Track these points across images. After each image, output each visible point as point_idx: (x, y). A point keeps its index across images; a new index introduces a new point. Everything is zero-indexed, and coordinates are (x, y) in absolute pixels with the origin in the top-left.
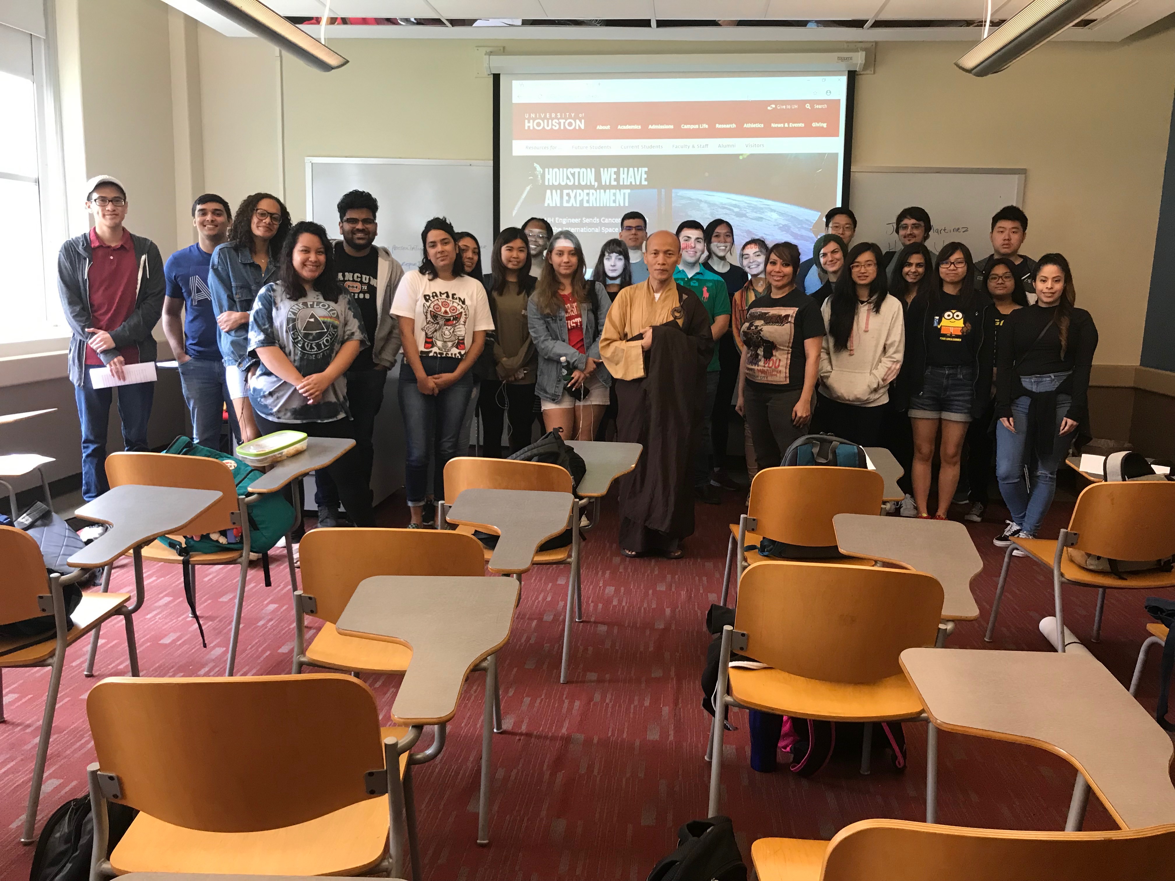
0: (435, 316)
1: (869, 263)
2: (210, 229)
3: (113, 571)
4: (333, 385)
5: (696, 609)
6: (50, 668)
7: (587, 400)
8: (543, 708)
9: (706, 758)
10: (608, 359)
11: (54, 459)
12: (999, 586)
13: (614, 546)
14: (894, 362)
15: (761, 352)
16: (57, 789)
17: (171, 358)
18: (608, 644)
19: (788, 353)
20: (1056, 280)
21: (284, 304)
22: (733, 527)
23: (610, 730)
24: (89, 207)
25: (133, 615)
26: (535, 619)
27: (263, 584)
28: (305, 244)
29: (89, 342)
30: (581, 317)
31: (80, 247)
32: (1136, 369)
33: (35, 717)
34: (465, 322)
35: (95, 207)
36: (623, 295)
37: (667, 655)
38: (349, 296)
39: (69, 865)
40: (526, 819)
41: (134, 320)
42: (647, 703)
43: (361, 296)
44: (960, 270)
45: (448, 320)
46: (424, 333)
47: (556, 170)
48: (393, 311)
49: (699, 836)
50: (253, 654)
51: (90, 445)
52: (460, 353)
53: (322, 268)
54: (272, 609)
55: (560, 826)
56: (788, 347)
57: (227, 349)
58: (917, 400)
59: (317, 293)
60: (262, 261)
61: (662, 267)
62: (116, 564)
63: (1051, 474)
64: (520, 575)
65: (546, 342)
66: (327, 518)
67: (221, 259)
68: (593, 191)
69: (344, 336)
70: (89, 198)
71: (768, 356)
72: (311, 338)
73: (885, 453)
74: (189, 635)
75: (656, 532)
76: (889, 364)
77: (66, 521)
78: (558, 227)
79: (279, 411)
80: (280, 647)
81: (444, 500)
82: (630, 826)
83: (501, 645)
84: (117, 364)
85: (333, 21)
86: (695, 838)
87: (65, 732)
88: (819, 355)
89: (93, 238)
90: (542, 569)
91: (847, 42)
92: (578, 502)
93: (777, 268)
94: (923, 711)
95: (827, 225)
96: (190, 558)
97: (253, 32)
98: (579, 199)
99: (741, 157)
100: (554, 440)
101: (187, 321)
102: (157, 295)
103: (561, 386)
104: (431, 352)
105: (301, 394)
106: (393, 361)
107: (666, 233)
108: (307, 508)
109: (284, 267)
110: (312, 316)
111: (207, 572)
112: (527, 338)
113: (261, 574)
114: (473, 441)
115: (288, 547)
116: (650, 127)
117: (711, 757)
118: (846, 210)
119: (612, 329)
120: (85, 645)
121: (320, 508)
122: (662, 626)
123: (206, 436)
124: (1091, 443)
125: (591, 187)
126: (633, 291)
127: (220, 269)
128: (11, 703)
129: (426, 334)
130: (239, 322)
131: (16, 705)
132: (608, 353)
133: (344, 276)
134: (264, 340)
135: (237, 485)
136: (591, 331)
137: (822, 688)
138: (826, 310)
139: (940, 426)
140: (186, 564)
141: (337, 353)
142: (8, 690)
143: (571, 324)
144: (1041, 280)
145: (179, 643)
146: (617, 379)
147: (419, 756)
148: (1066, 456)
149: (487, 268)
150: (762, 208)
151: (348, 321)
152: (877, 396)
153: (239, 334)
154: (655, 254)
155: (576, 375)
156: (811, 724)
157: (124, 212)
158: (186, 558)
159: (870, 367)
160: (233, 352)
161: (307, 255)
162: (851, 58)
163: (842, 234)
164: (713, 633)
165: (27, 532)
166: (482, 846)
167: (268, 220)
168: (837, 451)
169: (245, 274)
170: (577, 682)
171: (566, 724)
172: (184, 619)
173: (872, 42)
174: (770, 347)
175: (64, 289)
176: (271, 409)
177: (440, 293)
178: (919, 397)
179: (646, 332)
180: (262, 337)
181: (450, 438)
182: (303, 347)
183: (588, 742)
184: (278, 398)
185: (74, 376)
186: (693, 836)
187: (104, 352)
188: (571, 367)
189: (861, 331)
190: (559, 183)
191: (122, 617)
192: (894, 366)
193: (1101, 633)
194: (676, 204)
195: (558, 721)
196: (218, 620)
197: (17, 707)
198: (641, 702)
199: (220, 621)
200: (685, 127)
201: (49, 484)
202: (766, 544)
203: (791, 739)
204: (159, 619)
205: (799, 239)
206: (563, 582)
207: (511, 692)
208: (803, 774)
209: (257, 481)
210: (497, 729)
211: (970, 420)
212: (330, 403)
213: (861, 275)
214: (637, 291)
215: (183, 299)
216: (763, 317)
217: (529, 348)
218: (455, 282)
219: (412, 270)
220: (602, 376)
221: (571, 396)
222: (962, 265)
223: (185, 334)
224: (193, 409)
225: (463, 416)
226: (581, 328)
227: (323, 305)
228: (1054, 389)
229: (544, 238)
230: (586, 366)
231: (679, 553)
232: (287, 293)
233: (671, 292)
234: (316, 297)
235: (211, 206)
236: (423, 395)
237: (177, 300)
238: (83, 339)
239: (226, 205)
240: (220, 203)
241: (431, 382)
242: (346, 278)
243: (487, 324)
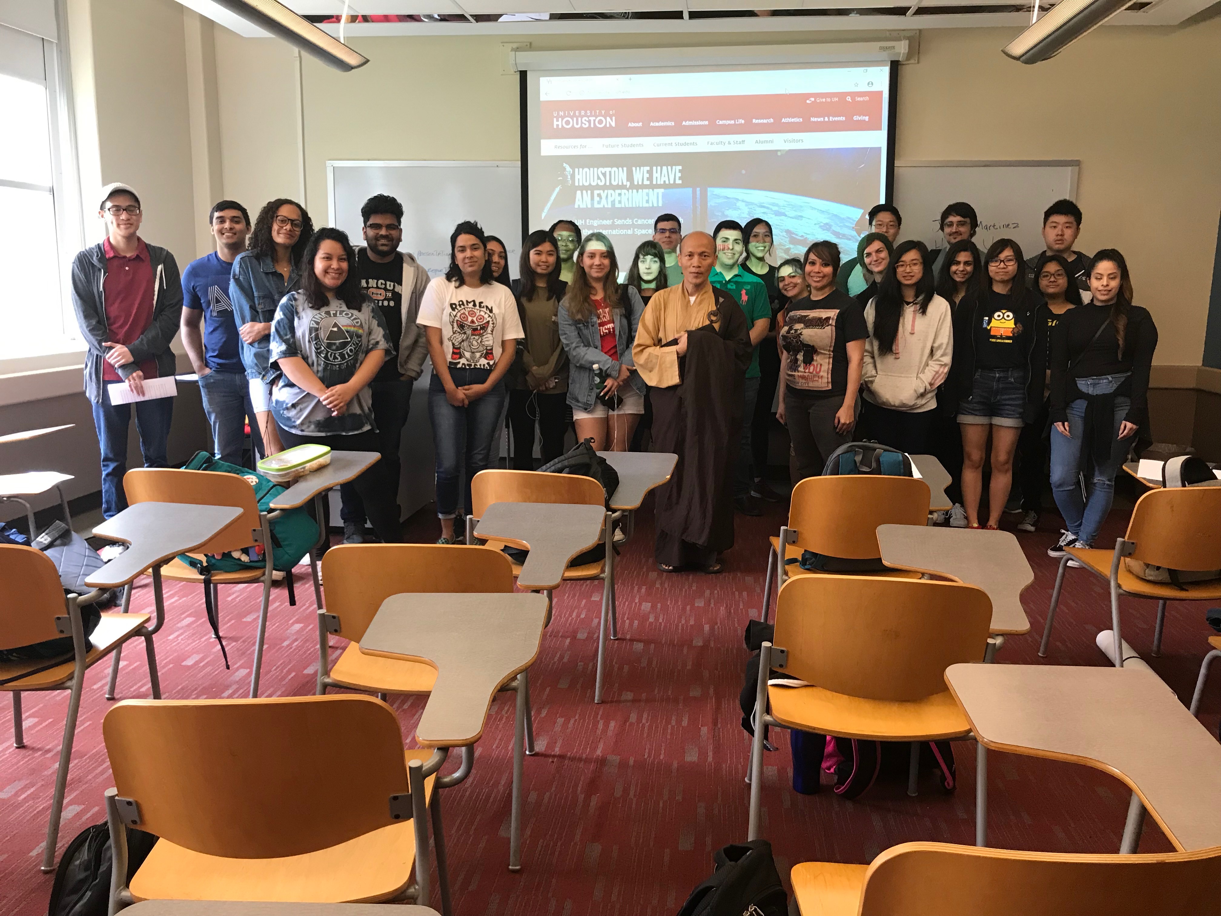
0: (461, 326)
1: (915, 262)
2: (228, 237)
3: (133, 592)
4: (357, 396)
5: (736, 625)
6: (69, 691)
7: (620, 410)
8: (577, 729)
9: (747, 780)
10: (641, 365)
11: (73, 477)
12: (1053, 599)
13: (651, 560)
14: (942, 365)
15: (800, 357)
16: (78, 815)
17: (192, 371)
18: (644, 663)
19: (829, 358)
20: (1111, 277)
21: (306, 313)
22: (773, 539)
23: (647, 751)
24: (102, 216)
25: (153, 636)
26: (568, 637)
27: (288, 604)
28: (329, 252)
29: (107, 357)
30: (614, 323)
31: (95, 258)
32: (1199, 370)
33: (56, 742)
34: (492, 331)
35: (109, 216)
36: (657, 298)
37: (706, 674)
38: (372, 305)
39: (89, 894)
40: (559, 844)
41: (151, 333)
42: (685, 723)
43: (386, 303)
44: (1010, 268)
45: (475, 330)
46: (451, 343)
47: (586, 169)
48: (420, 320)
49: (736, 861)
50: (278, 676)
51: (109, 463)
52: (488, 364)
53: (344, 276)
54: (298, 629)
55: (595, 850)
56: (829, 351)
57: (250, 360)
58: (966, 405)
59: (340, 302)
60: (284, 269)
61: (697, 270)
62: (137, 582)
63: (1109, 480)
64: (551, 591)
65: (577, 349)
66: (353, 534)
67: (243, 268)
68: (625, 191)
69: (368, 345)
70: (102, 207)
71: (808, 361)
72: (334, 347)
73: (932, 460)
74: (212, 656)
75: (694, 544)
76: (937, 368)
77: (86, 540)
78: (589, 230)
79: (302, 424)
80: (305, 668)
81: (472, 514)
82: (667, 851)
83: (530, 664)
84: (136, 378)
85: (353, 19)
86: (733, 863)
87: (86, 757)
88: (862, 359)
89: (107, 248)
90: (576, 585)
91: (889, 30)
92: (611, 515)
93: (816, 268)
94: (970, 731)
95: (870, 223)
96: (211, 576)
97: (270, 32)
98: (610, 199)
99: (779, 154)
100: (585, 451)
101: (207, 332)
102: (173, 307)
103: (594, 395)
104: (459, 363)
105: (325, 406)
106: (419, 371)
107: (701, 234)
108: (332, 524)
109: (305, 274)
110: (336, 325)
111: (230, 592)
112: (558, 345)
113: (286, 593)
114: (503, 453)
115: (313, 565)
116: (684, 123)
117: (750, 780)
118: (889, 207)
119: (646, 334)
120: (105, 666)
121: (346, 524)
122: (700, 644)
123: (228, 451)
124: (1151, 448)
125: (623, 187)
126: (667, 294)
127: (241, 278)
128: (31, 728)
129: (453, 344)
130: (263, 333)
131: (37, 729)
132: (641, 359)
133: (367, 283)
134: (285, 351)
135: (259, 502)
136: (625, 337)
137: (866, 706)
138: (870, 313)
139: (990, 431)
140: (207, 583)
141: (361, 364)
142: (27, 714)
143: (604, 330)
144: (1097, 278)
145: (202, 664)
146: (651, 387)
147: (447, 780)
148: (1125, 461)
149: (515, 273)
150: (801, 207)
151: (372, 330)
152: (924, 402)
153: (262, 346)
154: (690, 256)
155: (609, 383)
156: (855, 745)
157: (139, 221)
158: (208, 577)
159: (916, 372)
160: (256, 364)
161: (329, 262)
162: (894, 47)
163: (886, 232)
164: (752, 650)
165: (45, 552)
166: (514, 871)
167: (288, 227)
168: (881, 460)
169: (267, 284)
170: (612, 702)
171: (601, 746)
172: (206, 640)
173: (916, 30)
174: (810, 352)
175: (79, 302)
176: (294, 422)
177: (467, 302)
178: (969, 402)
179: (681, 337)
180: (283, 347)
181: (481, 450)
182: (326, 358)
183: (623, 765)
184: (301, 410)
185: (91, 393)
186: (731, 860)
187: (123, 367)
188: (604, 374)
189: (907, 334)
190: (590, 184)
191: (143, 638)
192: (942, 370)
193: (1162, 647)
194: (711, 203)
195: (592, 742)
196: (241, 640)
197: (37, 732)
198: (679, 722)
199: (244, 642)
200: (721, 122)
201: (69, 503)
202: (807, 557)
203: (834, 760)
204: (182, 639)
205: (841, 238)
206: (598, 599)
207: (544, 713)
208: (847, 796)
209: (279, 497)
210: (530, 752)
211: (1023, 426)
212: (355, 415)
213: (906, 275)
214: (671, 295)
215: (202, 310)
216: (802, 320)
217: (560, 355)
218: (483, 289)
219: (438, 276)
220: (636, 385)
221: (604, 405)
222: (1012, 263)
223: (205, 346)
224: (215, 423)
225: (494, 427)
226: (614, 334)
227: (347, 314)
228: (1112, 391)
229: (572, 241)
230: (619, 373)
231: (718, 567)
232: (309, 302)
233: (705, 296)
234: (339, 306)
235: (229, 213)
236: (453, 406)
237: (196, 311)
238: (99, 354)
239: (244, 211)
240: (239, 210)
241: (461, 393)
242: (370, 285)
243: (516, 332)
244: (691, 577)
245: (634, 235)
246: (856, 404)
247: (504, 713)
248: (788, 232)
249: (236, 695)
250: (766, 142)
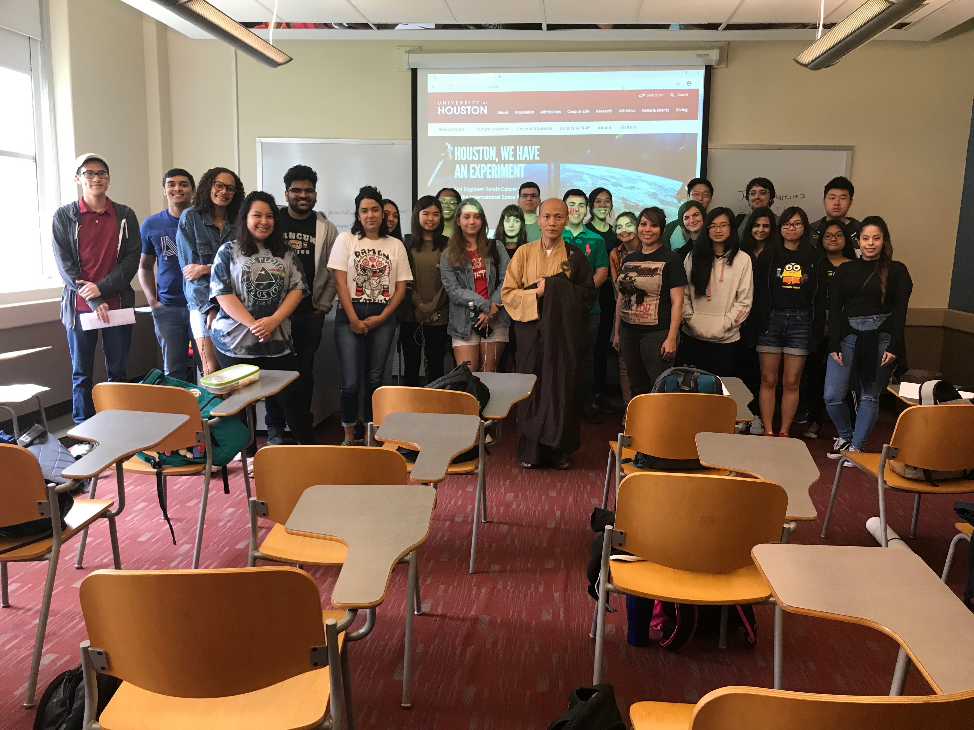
0: (364, 269)
1: (724, 224)
2: (177, 198)
3: (98, 481)
4: (280, 326)
5: (582, 513)
6: (47, 561)
7: (491, 338)
8: (455, 594)
9: (591, 635)
10: (507, 304)
11: (49, 389)
12: (833, 492)
13: (514, 459)
14: (744, 306)
15: (633, 298)
16: (53, 662)
18: (508, 542)
19: (657, 299)
20: (876, 238)
21: (239, 259)
22: (612, 443)
23: (511, 612)
24: (78, 179)
25: (115, 517)
26: (448, 520)
27: (223, 492)
28: (257, 210)
29: (79, 292)
30: (485, 269)
31: (71, 213)
32: (945, 312)
33: (35, 603)
34: (389, 274)
35: (84, 179)
36: (521, 251)
37: (558, 550)
38: (293, 253)
40: (442, 686)
41: (116, 273)
42: (541, 589)
43: (303, 252)
44: (798, 230)
45: (375, 272)
46: (355, 283)
47: (464, 148)
48: (330, 265)
49: (586, 701)
50: (215, 550)
51: (79, 377)
52: (385, 299)
53: (271, 230)
54: (230, 512)
55: (470, 691)
56: (657, 294)
57: (190, 295)
58: (763, 338)
59: (268, 250)
60: (220, 224)
61: (553, 228)
62: (101, 475)
63: (875, 398)
64: (436, 484)
65: (456, 290)
66: (275, 436)
67: (188, 221)
68: (495, 165)
69: (289, 286)
70: (78, 172)
71: (640, 302)
72: (262, 287)
73: (738, 381)
74: (161, 534)
75: (549, 447)
76: (740, 308)
77: (59, 439)
78: (465, 195)
79: (235, 348)
80: (237, 544)
81: (372, 421)
82: (528, 692)
83: (421, 542)
84: (103, 310)
85: (279, 25)
86: (583, 702)
87: (59, 615)
88: (682, 302)
89: (81, 205)
90: (454, 479)
91: (704, 42)
92: (483, 423)
93: (647, 228)
94: (771, 596)
95: (689, 193)
96: (163, 470)
97: (213, 35)
98: (483, 171)
99: (617, 137)
100: (463, 372)
101: (159, 274)
102: (135, 252)
103: (469, 327)
104: (361, 298)
105: (254, 334)
106: (330, 307)
107: (555, 200)
108: (258, 428)
109: (240, 228)
110: (263, 269)
111: (176, 482)
112: (441, 287)
113: (221, 483)
114: (395, 372)
115: (243, 460)
116: (542, 112)
117: (595, 634)
118: (704, 180)
119: (512, 279)
120: (76, 542)
121: (269, 428)
122: (553, 526)
123: (174, 369)
125: (493, 162)
126: (529, 248)
127: (186, 230)
128: (14, 591)
129: (357, 284)
130: (201, 273)
131: (19, 592)
132: (508, 299)
133: (288, 235)
134: (223, 289)
135: (201, 410)
136: (494, 281)
137: (686, 576)
138: (688, 263)
139: (782, 359)
140: (159, 475)
141: (283, 301)
142: (12, 580)
143: (477, 275)
144: (864, 239)
145: (153, 540)
146: (516, 321)
147: (354, 634)
148: (888, 383)
149: (406, 229)
150: (634, 179)
151: (292, 274)
152: (730, 335)
153: (200, 283)
154: (547, 217)
155: (482, 316)
156: (678, 608)
157: (107, 184)
158: (160, 470)
159: (724, 311)
160: (195, 298)
161: (259, 219)
162: (708, 55)
163: (701, 200)
164: (596, 532)
165: (27, 449)
166: (406, 708)
167: (224, 191)
168: (698, 381)
169: (207, 234)
170: (483, 572)
171: (475, 607)
172: (157, 520)
173: (725, 41)
174: (642, 295)
175: (58, 248)
176: (229, 346)
177: (368, 250)
178: (765, 336)
179: (539, 282)
180: (221, 286)
181: (377, 370)
182: (255, 295)
183: (492, 623)
184: (234, 337)
185: (67, 321)
186: (582, 700)
187: (92, 300)
188: (478, 310)
189: (717, 281)
190: (467, 159)
191: (106, 519)
192: (744, 310)
193: (917, 531)
194: (563, 175)
195: (468, 604)
196: (185, 521)
197: (19, 594)
198: (536, 588)
199: (187, 522)
200: (571, 112)
201: (45, 409)
202: (639, 457)
203: (661, 619)
204: (137, 520)
205: (665, 205)
206: (471, 490)
207: (429, 581)
208: (671, 648)
209: (218, 406)
210: (417, 612)
211: (807, 354)
212: (277, 342)
213: (717, 234)
214: (532, 248)
215: (155, 256)
216: (635, 269)
217: (442, 295)
218: (381, 241)
219: (345, 231)
220: (503, 318)
221: (478, 334)
222: (800, 226)
223: (158, 284)
224: (164, 346)
225: (388, 350)
226: (485, 279)
227: (272, 261)
228: (876, 328)
229: (454, 204)
230: (490, 309)
231: (567, 465)
232: (243, 250)
233: (560, 249)
234: (266, 254)
235: (178, 179)
236: (355, 334)
237: (151, 256)
238: (74, 290)
239: (190, 177)
240: (186, 176)
241: (362, 324)
242: (290, 237)
243: (407, 276)
244: (545, 473)
245: (501, 200)
246: (677, 336)
247: (397, 580)
248: (624, 199)
249: (181, 566)
250: (607, 128)
